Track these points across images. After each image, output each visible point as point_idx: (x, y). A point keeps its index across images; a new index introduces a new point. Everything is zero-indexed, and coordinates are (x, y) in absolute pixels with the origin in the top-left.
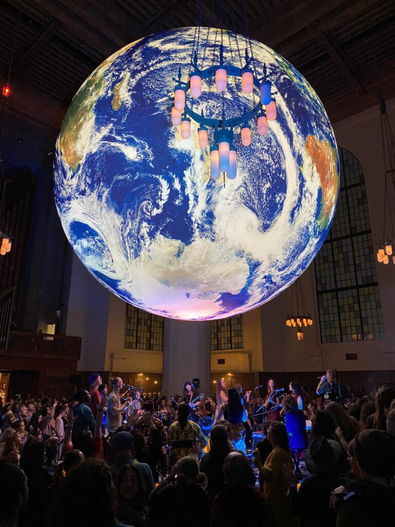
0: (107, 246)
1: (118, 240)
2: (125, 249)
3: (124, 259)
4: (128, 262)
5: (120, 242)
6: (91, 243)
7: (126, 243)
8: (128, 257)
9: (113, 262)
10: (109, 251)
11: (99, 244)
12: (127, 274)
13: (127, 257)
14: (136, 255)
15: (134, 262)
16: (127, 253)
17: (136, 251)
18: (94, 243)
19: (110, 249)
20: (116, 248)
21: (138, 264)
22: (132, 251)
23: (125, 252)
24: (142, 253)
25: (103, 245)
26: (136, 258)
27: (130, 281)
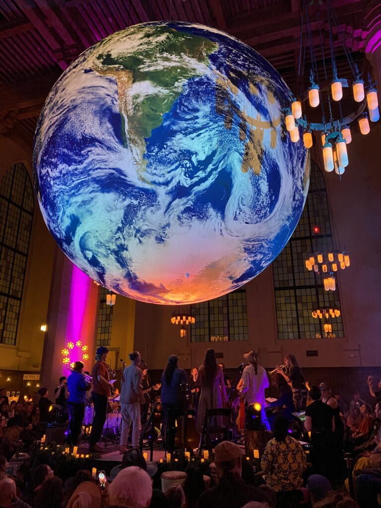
0: (260, 222)
1: (262, 235)
2: (254, 241)
3: (246, 237)
4: (243, 240)
5: (260, 236)
6: (265, 200)
7: (257, 242)
8: (247, 242)
9: (247, 223)
10: (256, 223)
11: (263, 212)
12: (231, 234)
13: (248, 240)
14: (247, 250)
15: (242, 246)
16: (251, 242)
17: (249, 250)
18: (265, 204)
19: (258, 224)
20: (257, 232)
21: (238, 250)
22: (251, 247)
23: (252, 240)
24: (246, 254)
25: (262, 217)
26: (244, 249)
27: (223, 234)
